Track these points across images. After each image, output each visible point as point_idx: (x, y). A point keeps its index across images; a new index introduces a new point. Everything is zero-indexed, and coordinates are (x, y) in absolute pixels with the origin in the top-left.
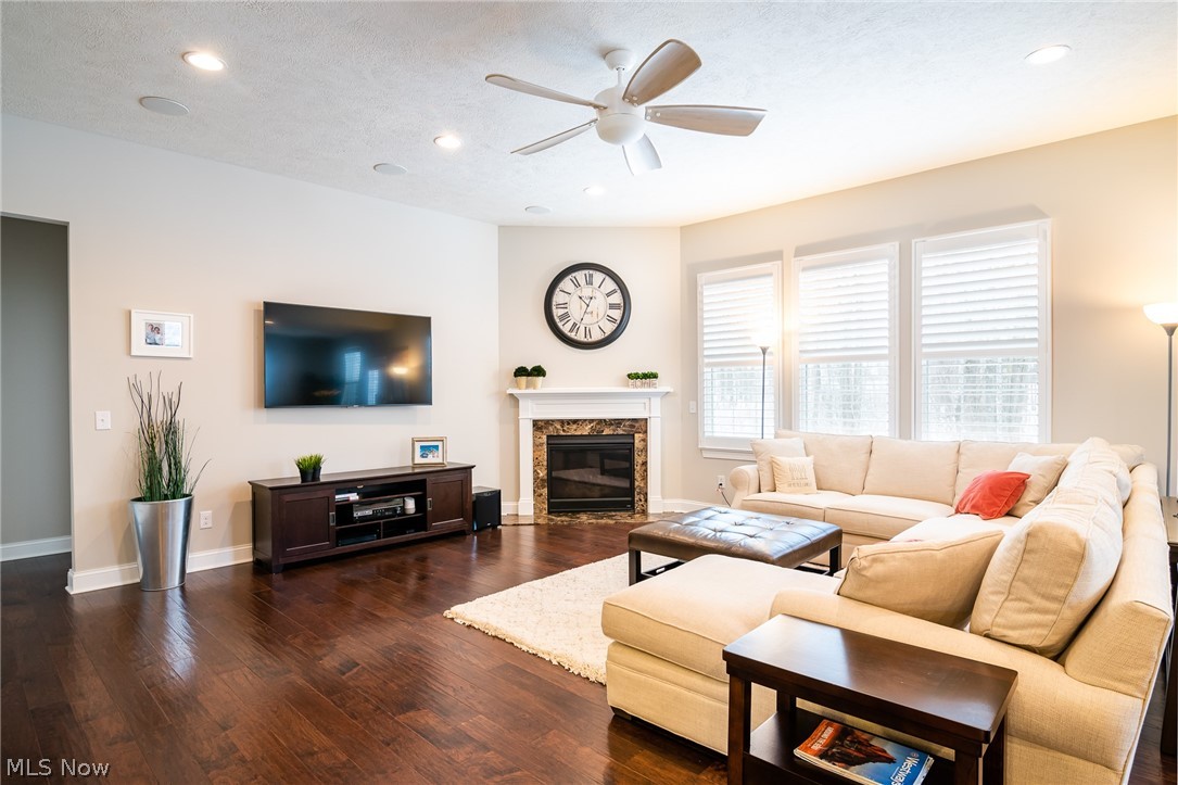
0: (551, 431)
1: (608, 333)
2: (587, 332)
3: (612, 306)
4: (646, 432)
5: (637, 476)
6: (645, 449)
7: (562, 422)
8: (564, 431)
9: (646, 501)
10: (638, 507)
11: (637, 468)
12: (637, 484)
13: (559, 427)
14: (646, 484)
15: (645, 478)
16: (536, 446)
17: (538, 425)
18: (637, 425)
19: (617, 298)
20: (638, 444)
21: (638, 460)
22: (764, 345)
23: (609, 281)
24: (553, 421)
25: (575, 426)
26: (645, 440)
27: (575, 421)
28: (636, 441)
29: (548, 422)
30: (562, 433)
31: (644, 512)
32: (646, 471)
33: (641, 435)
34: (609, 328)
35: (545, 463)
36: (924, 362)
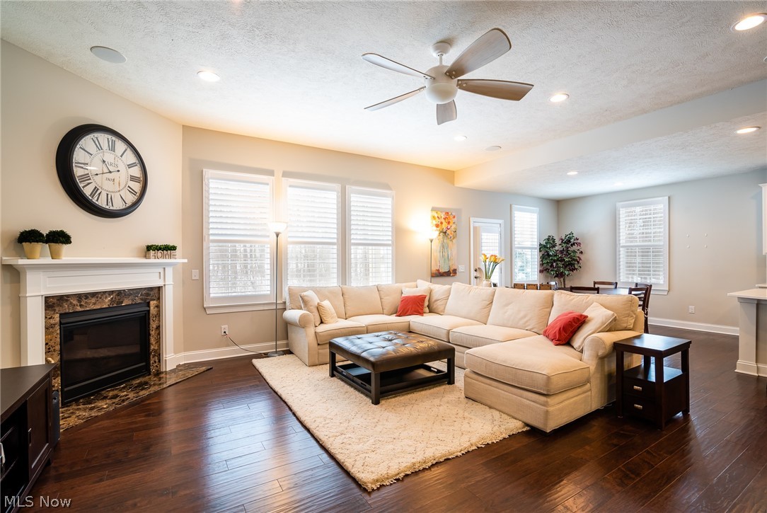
0: (66, 308)
1: (129, 203)
2: (109, 199)
3: (133, 178)
4: (159, 299)
5: (152, 340)
6: (159, 315)
7: (80, 297)
8: (81, 306)
9: (159, 361)
10: (153, 370)
11: (152, 333)
12: (152, 347)
13: (75, 302)
14: (159, 346)
15: (159, 341)
16: (48, 328)
17: (51, 303)
18: (152, 293)
19: (136, 171)
20: (153, 310)
21: (153, 325)
22: (277, 231)
23: (129, 153)
24: (68, 296)
25: (93, 300)
26: (158, 306)
27: (94, 294)
28: (152, 308)
29: (62, 299)
30: (79, 309)
31: (158, 373)
32: (159, 334)
33: (155, 302)
34: (130, 199)
35: (58, 347)
36: (352, 247)
